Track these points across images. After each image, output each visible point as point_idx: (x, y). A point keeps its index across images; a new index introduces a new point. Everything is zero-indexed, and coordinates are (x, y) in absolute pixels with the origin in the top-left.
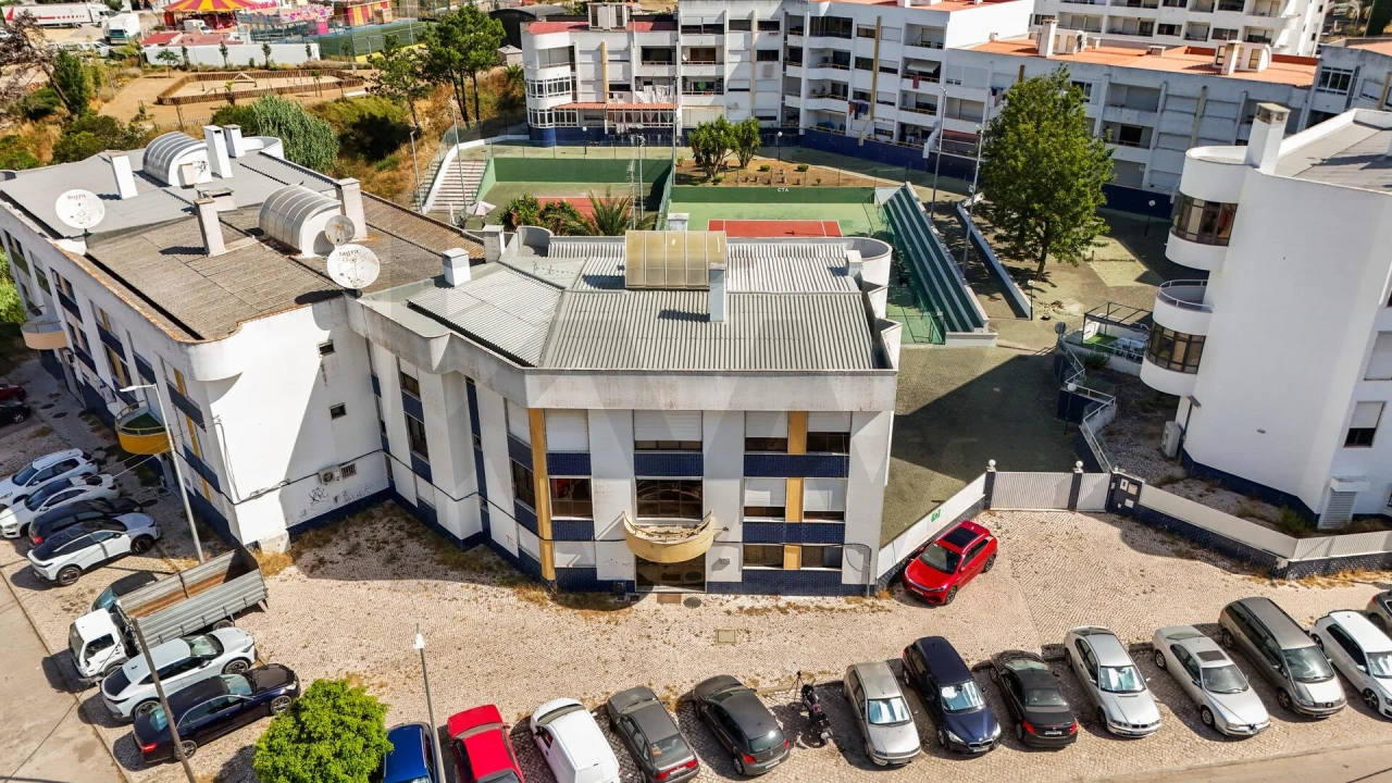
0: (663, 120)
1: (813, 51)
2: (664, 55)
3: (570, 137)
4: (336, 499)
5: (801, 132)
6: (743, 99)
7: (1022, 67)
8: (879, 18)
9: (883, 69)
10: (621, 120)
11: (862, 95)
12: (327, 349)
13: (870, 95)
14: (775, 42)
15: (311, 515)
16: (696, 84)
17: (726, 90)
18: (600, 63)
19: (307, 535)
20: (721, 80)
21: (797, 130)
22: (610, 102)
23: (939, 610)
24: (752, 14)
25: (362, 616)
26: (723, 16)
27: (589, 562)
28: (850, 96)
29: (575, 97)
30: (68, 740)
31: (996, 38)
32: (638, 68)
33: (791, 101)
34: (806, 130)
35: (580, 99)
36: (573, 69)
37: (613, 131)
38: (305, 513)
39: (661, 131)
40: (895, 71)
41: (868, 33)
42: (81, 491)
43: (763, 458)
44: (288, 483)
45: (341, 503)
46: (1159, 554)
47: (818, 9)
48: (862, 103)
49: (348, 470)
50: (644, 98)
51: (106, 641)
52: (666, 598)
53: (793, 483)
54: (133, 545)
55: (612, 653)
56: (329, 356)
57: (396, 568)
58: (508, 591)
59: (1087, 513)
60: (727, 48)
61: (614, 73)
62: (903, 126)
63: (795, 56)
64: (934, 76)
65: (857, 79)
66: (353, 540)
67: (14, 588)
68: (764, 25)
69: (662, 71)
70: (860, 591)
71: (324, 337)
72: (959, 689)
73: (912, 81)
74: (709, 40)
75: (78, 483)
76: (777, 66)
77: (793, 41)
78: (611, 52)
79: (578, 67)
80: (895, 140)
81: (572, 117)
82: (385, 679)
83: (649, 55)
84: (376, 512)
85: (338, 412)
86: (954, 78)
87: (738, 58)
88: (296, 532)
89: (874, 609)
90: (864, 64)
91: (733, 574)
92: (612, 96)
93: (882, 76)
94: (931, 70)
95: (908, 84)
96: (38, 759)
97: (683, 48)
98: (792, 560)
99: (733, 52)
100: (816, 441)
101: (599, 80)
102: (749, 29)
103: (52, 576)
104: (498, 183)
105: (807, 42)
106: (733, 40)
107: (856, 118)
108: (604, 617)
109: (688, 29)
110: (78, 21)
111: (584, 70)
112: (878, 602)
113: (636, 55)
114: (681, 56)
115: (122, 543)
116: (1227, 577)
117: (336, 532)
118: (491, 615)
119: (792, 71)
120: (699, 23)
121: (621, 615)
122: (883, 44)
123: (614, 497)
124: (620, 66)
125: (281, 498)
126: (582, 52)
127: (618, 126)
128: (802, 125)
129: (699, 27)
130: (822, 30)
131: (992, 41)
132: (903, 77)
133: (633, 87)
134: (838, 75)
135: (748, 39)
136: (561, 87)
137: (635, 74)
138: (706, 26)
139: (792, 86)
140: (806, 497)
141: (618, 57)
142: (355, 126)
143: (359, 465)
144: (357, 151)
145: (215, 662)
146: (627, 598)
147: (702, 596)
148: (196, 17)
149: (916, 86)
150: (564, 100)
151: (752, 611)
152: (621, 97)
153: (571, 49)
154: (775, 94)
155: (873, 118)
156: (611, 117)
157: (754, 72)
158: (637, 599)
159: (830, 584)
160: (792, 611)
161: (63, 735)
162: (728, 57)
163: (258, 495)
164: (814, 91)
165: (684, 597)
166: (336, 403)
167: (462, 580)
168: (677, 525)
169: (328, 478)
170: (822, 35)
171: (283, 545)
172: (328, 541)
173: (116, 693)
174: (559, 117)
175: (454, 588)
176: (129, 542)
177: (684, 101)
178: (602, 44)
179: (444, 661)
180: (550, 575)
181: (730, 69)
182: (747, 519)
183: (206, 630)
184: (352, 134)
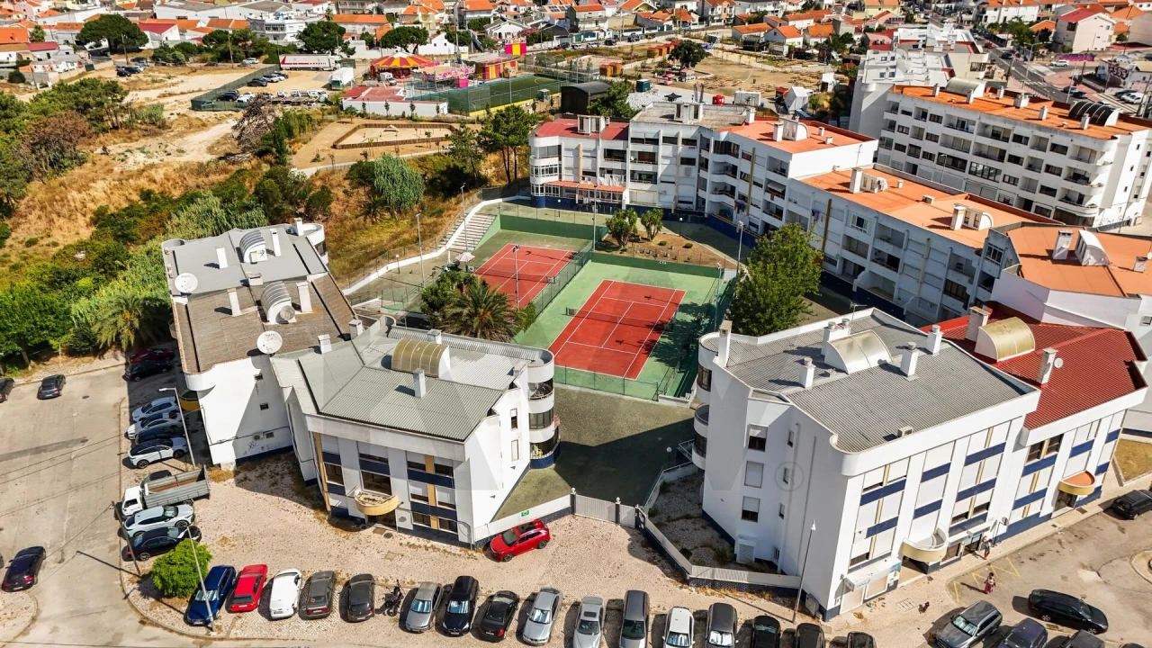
0: (614, 198)
1: (716, 163)
2: (619, 155)
3: (551, 203)
4: (263, 448)
5: (706, 216)
6: (671, 189)
7: (830, 201)
8: (754, 149)
9: (755, 183)
10: (587, 196)
11: (743, 198)
12: (259, 377)
13: (747, 199)
14: (693, 153)
15: (249, 454)
16: (640, 175)
17: (658, 182)
18: (577, 157)
19: (245, 463)
20: (656, 174)
21: (703, 214)
22: (582, 182)
23: (501, 564)
24: (678, 134)
25: (246, 509)
26: (658, 134)
27: (344, 506)
28: (736, 196)
29: (560, 177)
30: (109, 542)
31: (837, 169)
32: (601, 162)
33: (701, 193)
34: (709, 215)
35: (564, 178)
36: (560, 159)
37: (581, 202)
38: (246, 453)
39: (612, 205)
40: (760, 186)
41: (748, 157)
42: (165, 421)
43: (416, 472)
44: (237, 438)
45: (266, 450)
46: (639, 557)
47: (719, 136)
48: (742, 203)
49: (270, 435)
50: (605, 182)
51: (134, 502)
52: (379, 530)
53: (430, 487)
54: (174, 454)
55: (335, 552)
56: (260, 381)
57: (273, 489)
58: (312, 511)
59: (623, 527)
60: (660, 154)
61: (585, 164)
62: (764, 223)
63: (704, 165)
64: (782, 195)
65: (742, 187)
66: (265, 470)
67: (122, 465)
68: (686, 142)
69: (617, 165)
70: (467, 546)
71: (258, 372)
72: (460, 604)
73: (770, 195)
74: (649, 148)
75: (166, 416)
76: (694, 169)
77: (704, 154)
78: (584, 151)
79: (563, 158)
80: (760, 232)
81: (556, 190)
82: (236, 543)
83: (610, 154)
84: (283, 457)
85: (264, 407)
86: (794, 199)
87: (668, 162)
88: (239, 462)
89: (471, 556)
90: (744, 177)
91: (409, 525)
92: (584, 179)
93: (754, 187)
94: (780, 190)
95: (768, 196)
96: (95, 548)
97: (632, 152)
98: (435, 524)
99: (664, 157)
100: (439, 468)
101: (576, 168)
102: (676, 144)
103: (135, 463)
104: (501, 231)
105: (711, 156)
106: (664, 150)
107: (739, 212)
108: (345, 534)
109: (635, 140)
110: (321, 66)
111: (567, 160)
112: (474, 554)
113: (600, 154)
114: (629, 157)
115: (169, 452)
116: (662, 578)
117: (260, 464)
118: (298, 522)
119: (703, 174)
120: (643, 137)
121: (351, 535)
122: (755, 166)
123: (353, 477)
124: (590, 160)
125: (233, 445)
126: (567, 150)
127: (585, 199)
128: (706, 211)
129: (643, 139)
130: (721, 149)
131: (834, 171)
132: (766, 191)
133: (598, 175)
134: (729, 180)
135: (675, 150)
136: (550, 171)
137: (599, 166)
138: (647, 139)
139: (702, 184)
140: (438, 495)
141: (589, 154)
142: (442, 173)
143: (275, 433)
144: (439, 190)
145: (172, 520)
146: (361, 527)
147: (394, 533)
148: (388, 71)
149: (772, 199)
150: (553, 179)
151: (413, 546)
152: (589, 180)
153: (560, 147)
154: (690, 187)
155: (748, 214)
156: (581, 193)
157: (678, 172)
158: (364, 528)
159: (453, 540)
160: (430, 550)
161: (109, 539)
162: (660, 160)
163: (221, 442)
164: (716, 189)
165: (387, 532)
166: (263, 402)
167: (296, 501)
168: (378, 495)
169: (257, 438)
170: (721, 153)
171: (232, 468)
172: (254, 468)
173: (128, 526)
174: (548, 189)
175: (291, 505)
176: (172, 452)
177: (630, 185)
178: (579, 145)
179: (264, 540)
180: (329, 509)
181: (662, 168)
182: (412, 500)
183: (175, 505)
184: (439, 178)
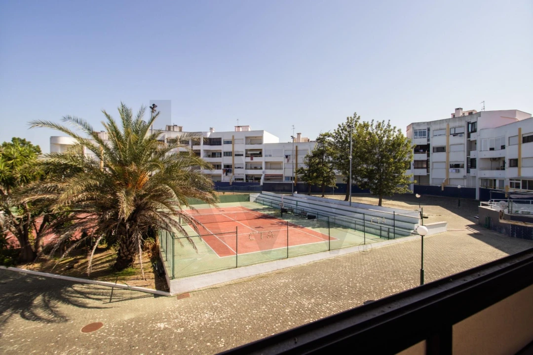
1: (205, 151)
7: (297, 147)
8: (233, 136)
9: (236, 155)
11: (228, 166)
13: (231, 166)
28: (223, 167)
40: (242, 155)
41: (228, 142)
47: (206, 135)
48: (228, 169)
62: (247, 176)
63: (197, 153)
64: (260, 154)
65: (225, 161)
68: (182, 142)
73: (250, 158)
77: (195, 148)
80: (245, 181)
86: (268, 154)
90: (228, 154)
93: (236, 158)
94: (258, 152)
95: (248, 159)
105: (202, 148)
107: (226, 175)
122: (235, 145)
130: (209, 143)
132: (246, 157)
134: (216, 160)
149: (252, 159)
155: (234, 174)
170: (209, 145)
